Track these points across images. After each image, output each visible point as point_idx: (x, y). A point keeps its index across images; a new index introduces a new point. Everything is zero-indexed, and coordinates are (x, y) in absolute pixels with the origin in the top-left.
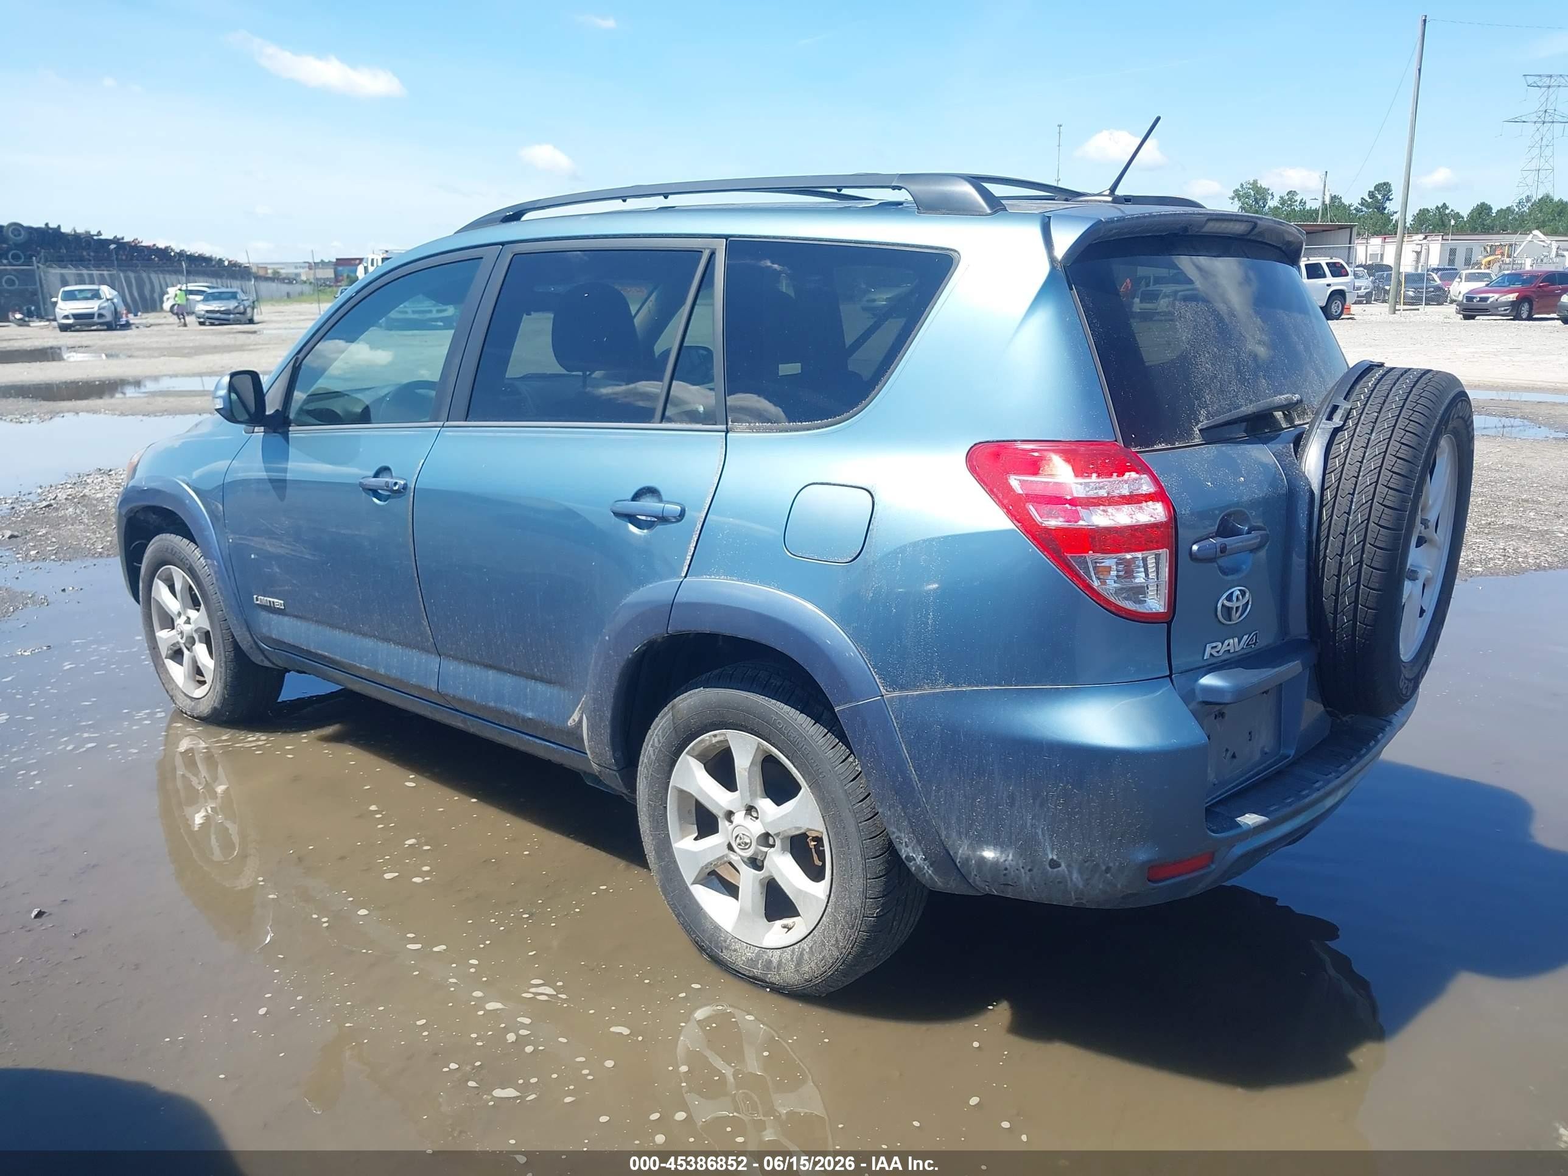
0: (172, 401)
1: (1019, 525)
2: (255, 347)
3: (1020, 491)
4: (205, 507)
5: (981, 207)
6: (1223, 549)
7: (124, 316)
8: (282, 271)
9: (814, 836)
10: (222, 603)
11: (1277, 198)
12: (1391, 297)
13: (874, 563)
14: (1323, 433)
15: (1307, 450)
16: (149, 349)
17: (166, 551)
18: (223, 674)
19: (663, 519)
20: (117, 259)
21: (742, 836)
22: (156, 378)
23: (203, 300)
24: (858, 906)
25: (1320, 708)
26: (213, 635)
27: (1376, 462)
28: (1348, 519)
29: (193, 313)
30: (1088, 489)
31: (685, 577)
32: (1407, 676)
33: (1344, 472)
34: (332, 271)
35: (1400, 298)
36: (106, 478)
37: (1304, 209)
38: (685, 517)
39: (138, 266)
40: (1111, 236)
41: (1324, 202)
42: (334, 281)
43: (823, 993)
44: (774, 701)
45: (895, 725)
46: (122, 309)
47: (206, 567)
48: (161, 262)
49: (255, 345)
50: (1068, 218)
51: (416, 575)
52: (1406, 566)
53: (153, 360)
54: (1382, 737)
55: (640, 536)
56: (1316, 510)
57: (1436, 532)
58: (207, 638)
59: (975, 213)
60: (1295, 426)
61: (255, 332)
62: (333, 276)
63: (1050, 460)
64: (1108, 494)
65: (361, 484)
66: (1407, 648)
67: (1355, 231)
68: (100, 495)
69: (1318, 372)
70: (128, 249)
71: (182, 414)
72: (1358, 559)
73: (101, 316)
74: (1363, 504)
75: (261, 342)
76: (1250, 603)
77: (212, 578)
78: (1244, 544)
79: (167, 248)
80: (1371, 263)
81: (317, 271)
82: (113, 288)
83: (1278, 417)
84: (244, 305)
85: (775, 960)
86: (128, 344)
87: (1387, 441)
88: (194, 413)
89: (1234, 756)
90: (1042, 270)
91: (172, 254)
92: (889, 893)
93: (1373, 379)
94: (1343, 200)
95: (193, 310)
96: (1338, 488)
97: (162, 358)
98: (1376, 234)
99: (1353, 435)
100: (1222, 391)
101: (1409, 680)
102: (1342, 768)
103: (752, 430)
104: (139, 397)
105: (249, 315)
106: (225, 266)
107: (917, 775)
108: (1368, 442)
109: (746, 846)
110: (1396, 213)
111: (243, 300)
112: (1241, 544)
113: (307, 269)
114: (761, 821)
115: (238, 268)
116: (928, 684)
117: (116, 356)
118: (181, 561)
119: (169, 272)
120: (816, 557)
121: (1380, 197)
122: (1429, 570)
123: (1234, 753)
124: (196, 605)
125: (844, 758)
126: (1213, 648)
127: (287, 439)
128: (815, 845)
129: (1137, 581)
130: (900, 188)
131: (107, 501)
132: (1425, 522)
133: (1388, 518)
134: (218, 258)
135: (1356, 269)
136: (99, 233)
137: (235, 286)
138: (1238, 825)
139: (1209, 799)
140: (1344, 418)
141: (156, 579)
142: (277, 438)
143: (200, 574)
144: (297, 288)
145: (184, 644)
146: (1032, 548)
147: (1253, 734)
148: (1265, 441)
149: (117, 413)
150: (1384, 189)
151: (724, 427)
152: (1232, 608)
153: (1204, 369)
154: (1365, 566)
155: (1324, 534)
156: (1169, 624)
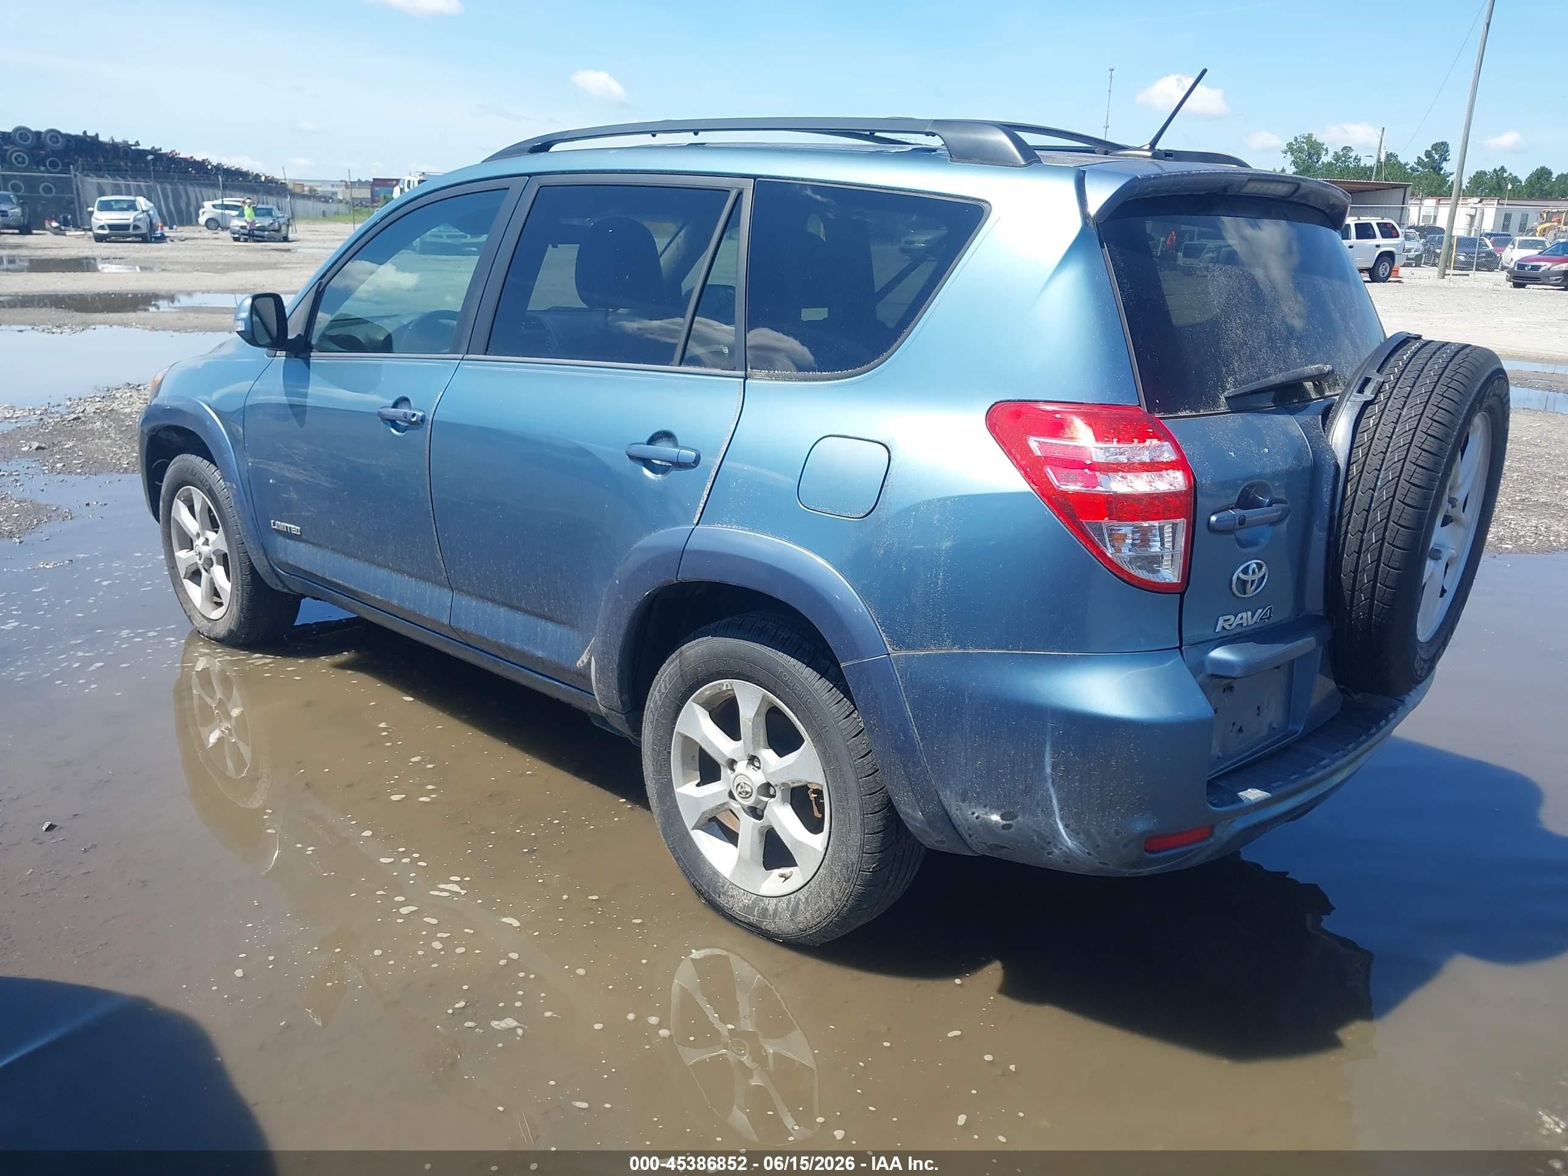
0: (204, 319)
1: (1036, 487)
2: (288, 266)
3: (1038, 453)
4: (226, 430)
5: (1015, 157)
6: (1242, 521)
7: (159, 228)
8: (319, 189)
9: (815, 788)
10: (240, 527)
11: (1331, 153)
12: (1441, 261)
13: (887, 520)
14: (1353, 406)
15: (1335, 423)
16: (182, 263)
17: (187, 472)
18: (240, 597)
19: (680, 465)
20: (154, 170)
21: (743, 785)
22: (189, 294)
23: (238, 216)
24: (855, 861)
25: (1331, 685)
26: (231, 558)
27: (1405, 438)
28: (1373, 495)
29: (228, 228)
30: (1107, 454)
31: (697, 524)
32: (1422, 656)
33: (1372, 447)
34: (369, 191)
35: (1450, 263)
36: (135, 393)
37: (1358, 166)
38: (701, 462)
39: (175, 178)
40: (1148, 193)
41: (1379, 159)
42: (370, 201)
43: (816, 943)
44: (781, 654)
45: (900, 684)
46: (158, 221)
47: (225, 490)
48: (197, 175)
49: (288, 263)
50: (1104, 173)
51: (431, 509)
52: (1429, 546)
53: (186, 275)
54: (1394, 717)
55: (654, 481)
56: (1341, 484)
57: (1463, 511)
58: (224, 560)
59: (1009, 164)
60: (1325, 398)
61: (288, 250)
62: (369, 196)
63: (1072, 422)
64: (1128, 460)
65: (380, 414)
66: (1425, 628)
67: (1409, 190)
68: (127, 410)
69: (1353, 342)
70: (165, 159)
71: (212, 331)
72: (1380, 537)
73: (136, 227)
74: (1389, 481)
75: (295, 261)
76: (1266, 577)
77: (230, 501)
78: (1265, 516)
79: (204, 161)
80: (1423, 224)
81: (353, 190)
82: (149, 199)
83: (1308, 387)
84: (279, 223)
85: (771, 908)
86: (162, 258)
87: (1418, 417)
88: (224, 331)
89: (1240, 730)
90: (1074, 225)
91: (209, 167)
92: (885, 849)
93: (1409, 352)
94: (1399, 159)
95: (227, 225)
96: (1364, 463)
97: (195, 273)
98: (1431, 195)
99: (1384, 409)
100: (1251, 359)
101: (1426, 661)
102: (1350, 746)
103: (771, 378)
104: (171, 312)
105: (284, 233)
106: (261, 182)
107: (919, 734)
108: (1399, 417)
109: (747, 795)
110: (1452, 174)
111: (278, 218)
112: (1261, 516)
113: (344, 188)
114: (763, 771)
115: (274, 185)
116: (935, 645)
117: (151, 269)
118: (201, 482)
119: (206, 186)
120: (829, 511)
121: (1437, 157)
122: (1453, 549)
123: (1241, 728)
124: (214, 527)
125: (848, 713)
126: (1225, 621)
127: (308, 365)
128: (815, 798)
129: (1152, 550)
130: (934, 135)
131: (134, 416)
132: (1452, 501)
133: (1413, 496)
134: (255, 173)
135: (1407, 231)
136: (137, 144)
137: (271, 202)
138: (1240, 800)
139: (1213, 772)
140: (1376, 392)
141: (176, 499)
142: (299, 362)
143: (218, 496)
144: (334, 207)
145: (202, 565)
146: (1047, 511)
147: (1261, 709)
148: (1292, 412)
149: (148, 327)
150: (1441, 148)
151: (742, 373)
152: (1247, 581)
153: (1234, 335)
154: (1387, 544)
155: (1346, 510)
156: (1182, 594)
